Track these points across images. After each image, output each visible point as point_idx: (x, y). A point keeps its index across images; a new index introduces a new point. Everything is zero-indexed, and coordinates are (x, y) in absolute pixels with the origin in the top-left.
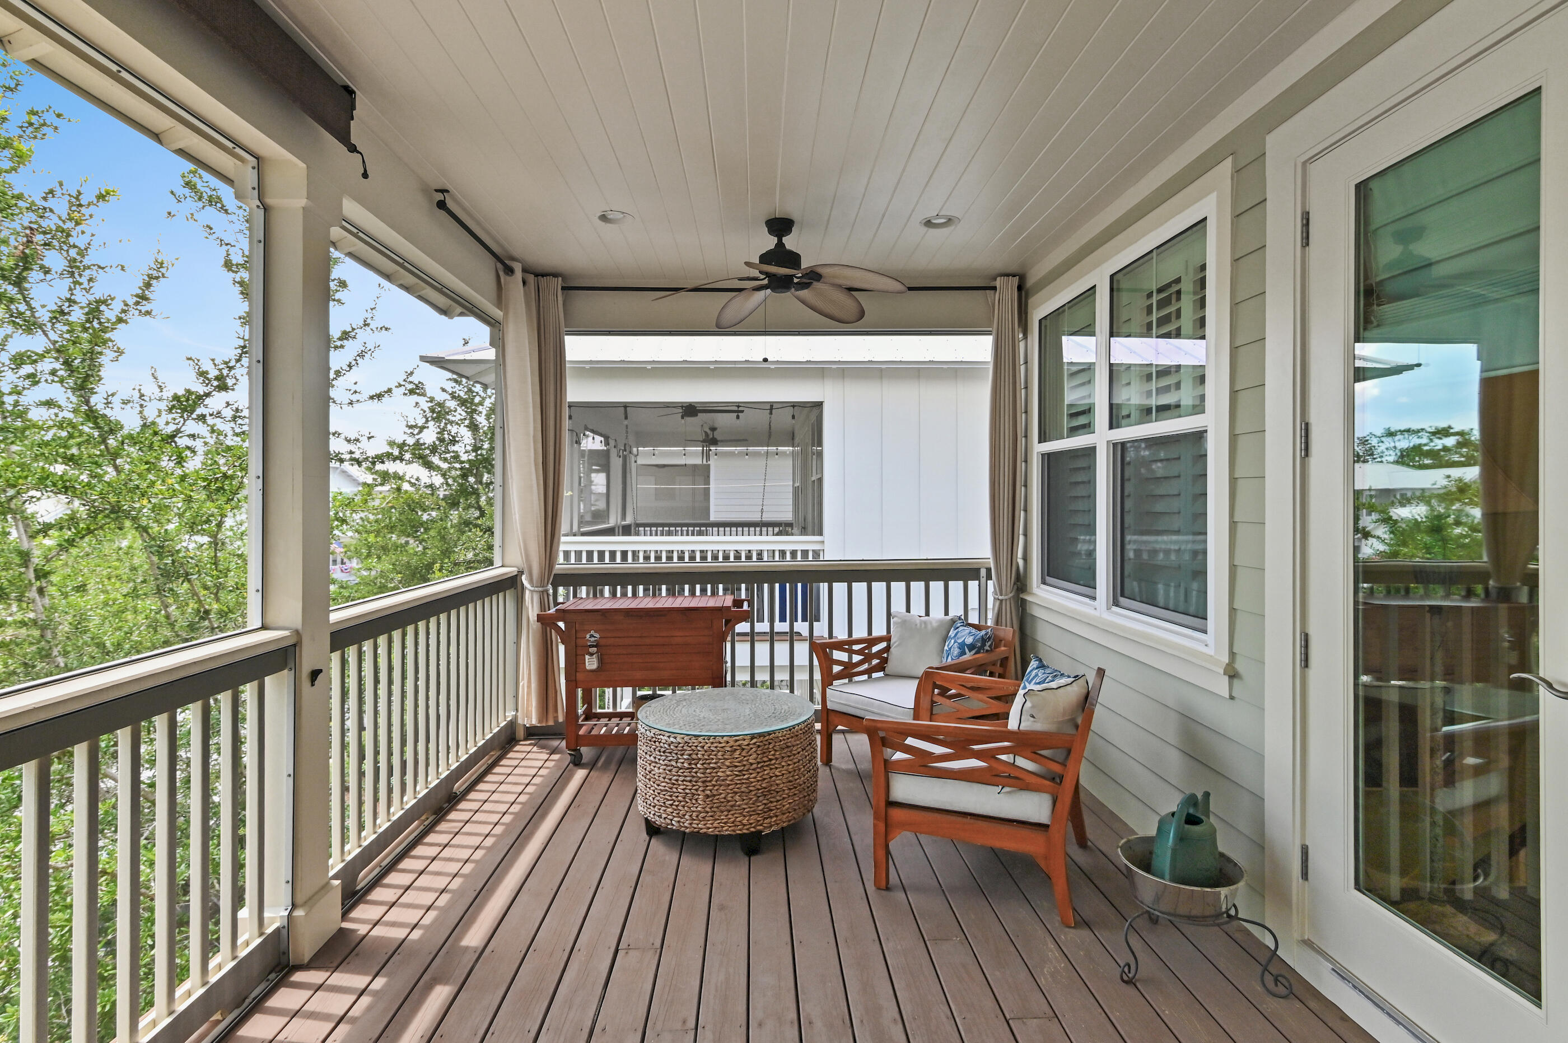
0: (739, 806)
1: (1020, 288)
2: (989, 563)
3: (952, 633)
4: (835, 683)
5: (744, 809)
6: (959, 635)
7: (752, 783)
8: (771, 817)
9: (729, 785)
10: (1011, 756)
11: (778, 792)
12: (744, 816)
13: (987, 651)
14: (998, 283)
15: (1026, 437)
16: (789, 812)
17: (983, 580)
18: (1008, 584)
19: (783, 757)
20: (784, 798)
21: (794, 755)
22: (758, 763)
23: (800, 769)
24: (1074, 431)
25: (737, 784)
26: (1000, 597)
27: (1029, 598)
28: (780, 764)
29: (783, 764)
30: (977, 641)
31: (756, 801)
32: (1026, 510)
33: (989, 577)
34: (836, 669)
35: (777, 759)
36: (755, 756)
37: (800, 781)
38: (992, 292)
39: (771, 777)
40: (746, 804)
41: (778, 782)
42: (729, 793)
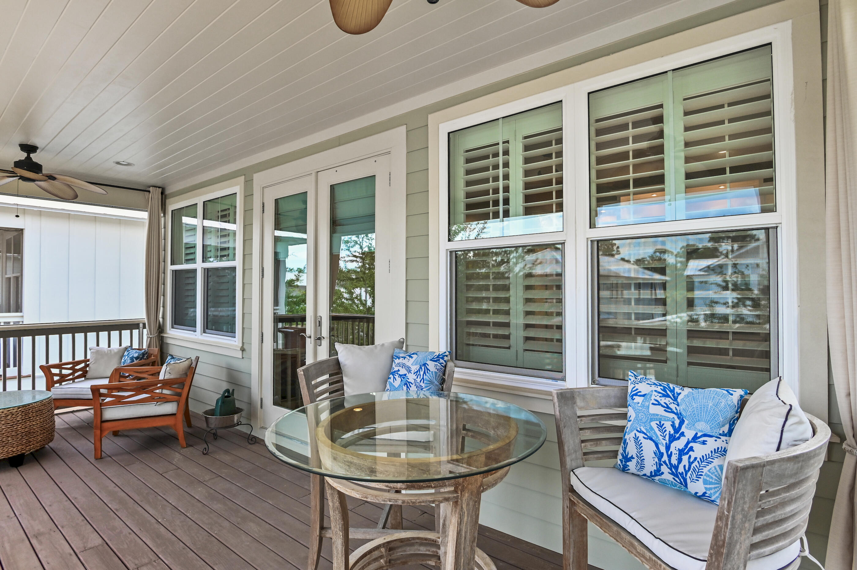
0: (10, 443)
1: (162, 193)
2: (145, 321)
3: (126, 353)
4: (56, 385)
5: (14, 444)
6: (130, 354)
7: (19, 430)
8: (30, 445)
9: (4, 433)
10: (160, 390)
11: (34, 433)
12: (14, 447)
13: (145, 359)
14: (151, 189)
15: (164, 262)
16: (41, 442)
17: (141, 329)
18: (154, 329)
19: (37, 416)
20: (38, 435)
21: (44, 414)
22: (23, 420)
23: (47, 421)
24: (188, 261)
25: (9, 432)
26: (150, 336)
27: (165, 335)
28: (36, 419)
29: (37, 419)
30: (140, 355)
31: (21, 439)
32: (164, 296)
33: (144, 327)
34: (56, 378)
35: (34, 417)
36: (21, 416)
37: (47, 426)
38: (148, 193)
39: (31, 426)
40: (15, 441)
41: (34, 428)
42: (4, 438)
